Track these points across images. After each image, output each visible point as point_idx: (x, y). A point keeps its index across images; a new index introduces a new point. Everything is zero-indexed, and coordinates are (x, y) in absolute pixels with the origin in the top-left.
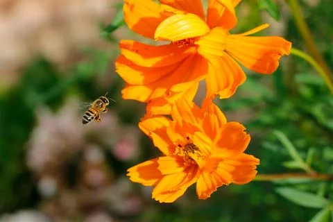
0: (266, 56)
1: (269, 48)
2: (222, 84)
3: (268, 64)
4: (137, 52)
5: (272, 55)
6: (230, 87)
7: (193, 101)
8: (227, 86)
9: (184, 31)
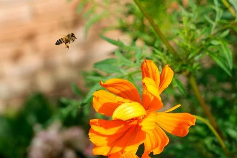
0: (180, 126)
1: (182, 120)
2: (154, 145)
3: (182, 131)
4: (101, 126)
5: (184, 126)
6: (159, 147)
7: (136, 154)
8: (157, 146)
9: (130, 114)
